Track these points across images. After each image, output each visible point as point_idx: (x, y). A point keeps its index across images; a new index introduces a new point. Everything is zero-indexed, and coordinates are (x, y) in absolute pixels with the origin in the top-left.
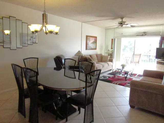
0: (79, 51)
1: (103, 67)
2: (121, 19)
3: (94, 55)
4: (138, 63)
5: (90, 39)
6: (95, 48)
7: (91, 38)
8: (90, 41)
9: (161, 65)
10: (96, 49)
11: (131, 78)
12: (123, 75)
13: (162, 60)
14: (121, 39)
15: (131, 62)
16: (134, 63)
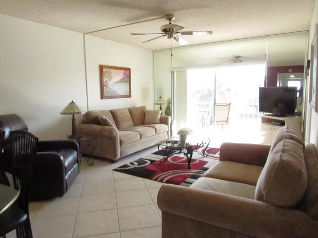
0: (72, 102)
1: (140, 138)
2: (167, 19)
3: (124, 109)
4: (225, 123)
5: (112, 74)
6: (128, 94)
7: (112, 71)
8: (111, 78)
9: (271, 126)
10: (130, 96)
11: (205, 159)
12: (185, 154)
13: (272, 115)
14: (185, 72)
15: (211, 122)
16: (216, 123)
